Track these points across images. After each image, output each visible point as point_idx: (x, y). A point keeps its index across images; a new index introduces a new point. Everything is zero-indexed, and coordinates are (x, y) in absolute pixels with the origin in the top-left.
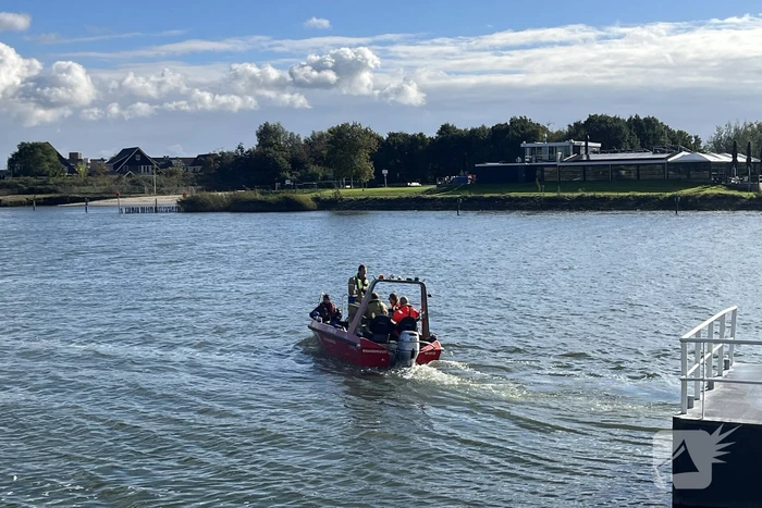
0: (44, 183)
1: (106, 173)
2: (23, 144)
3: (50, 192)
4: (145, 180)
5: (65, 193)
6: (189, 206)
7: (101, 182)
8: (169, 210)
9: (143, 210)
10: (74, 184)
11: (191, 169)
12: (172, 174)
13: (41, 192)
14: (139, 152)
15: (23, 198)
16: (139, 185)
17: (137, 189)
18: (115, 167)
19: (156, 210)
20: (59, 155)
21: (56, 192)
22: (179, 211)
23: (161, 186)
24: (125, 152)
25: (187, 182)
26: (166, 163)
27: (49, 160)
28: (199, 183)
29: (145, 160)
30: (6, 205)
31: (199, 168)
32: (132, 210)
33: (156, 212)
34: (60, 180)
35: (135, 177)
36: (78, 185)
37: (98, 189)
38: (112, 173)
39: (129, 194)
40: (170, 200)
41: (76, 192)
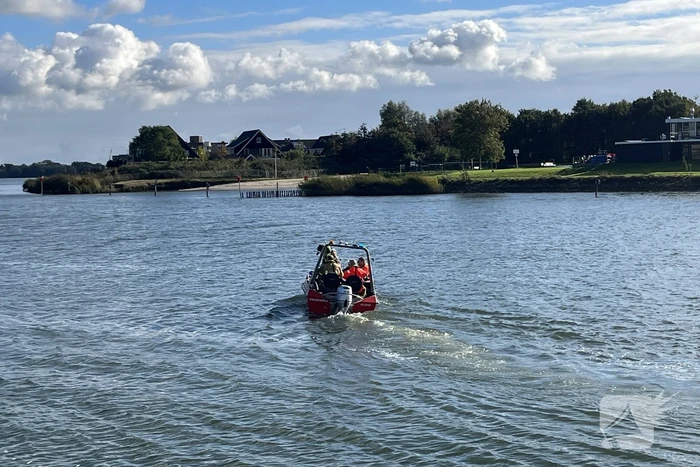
0: (166, 168)
1: (227, 157)
2: (144, 128)
3: (171, 177)
4: (266, 163)
5: (185, 177)
6: (311, 190)
7: (221, 166)
8: (291, 194)
9: (265, 194)
10: (195, 168)
11: (312, 151)
12: (293, 156)
13: (162, 177)
14: (260, 135)
15: (144, 183)
16: (260, 168)
17: (257, 173)
18: (237, 150)
19: (277, 194)
20: (180, 138)
21: (177, 177)
22: (300, 196)
23: (282, 170)
24: (246, 135)
25: (309, 165)
26: (287, 145)
27: (170, 145)
28: (322, 165)
29: (266, 143)
30: (127, 191)
31: (321, 150)
32: (254, 194)
33: (277, 196)
34: (180, 164)
35: (256, 160)
36: (199, 169)
37: (219, 173)
38: (232, 156)
39: (250, 178)
40: (292, 184)
41: (196, 176)
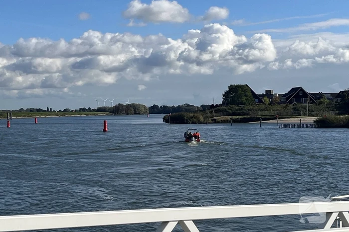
0: (242, 109)
1: (279, 103)
2: (231, 86)
3: (244, 115)
4: (302, 107)
5: (252, 115)
6: (322, 124)
7: (276, 109)
8: (308, 126)
9: (293, 126)
10: (259, 109)
11: (335, 100)
12: (321, 103)
13: (239, 114)
14: (301, 89)
15: (228, 118)
16: (298, 110)
17: (296, 113)
18: (287, 99)
19: (300, 126)
20: (252, 92)
21: (247, 114)
22: (315, 127)
23: (312, 111)
24: (293, 90)
25: (329, 108)
26: (320, 96)
27: (246, 96)
28: (337, 109)
29: (305, 94)
30: (218, 122)
31: (339, 100)
32: (286, 126)
34: (251, 107)
35: (299, 105)
36: (262, 110)
37: (273, 113)
38: (283, 103)
39: (292, 116)
40: (311, 120)
41: (260, 114)
